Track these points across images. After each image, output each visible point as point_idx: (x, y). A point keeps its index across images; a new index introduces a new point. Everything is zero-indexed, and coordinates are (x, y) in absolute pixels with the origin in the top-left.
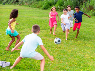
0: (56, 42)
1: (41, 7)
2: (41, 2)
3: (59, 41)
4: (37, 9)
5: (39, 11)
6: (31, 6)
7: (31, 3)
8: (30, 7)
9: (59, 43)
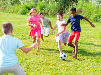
0: (61, 58)
1: (17, 11)
2: (17, 6)
3: (65, 56)
4: (12, 14)
5: (15, 16)
6: (5, 11)
7: (5, 8)
8: (4, 13)
9: (64, 58)
